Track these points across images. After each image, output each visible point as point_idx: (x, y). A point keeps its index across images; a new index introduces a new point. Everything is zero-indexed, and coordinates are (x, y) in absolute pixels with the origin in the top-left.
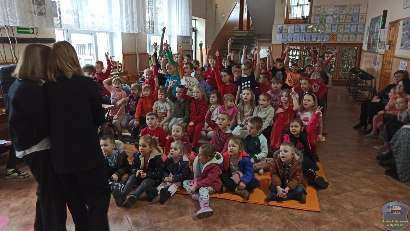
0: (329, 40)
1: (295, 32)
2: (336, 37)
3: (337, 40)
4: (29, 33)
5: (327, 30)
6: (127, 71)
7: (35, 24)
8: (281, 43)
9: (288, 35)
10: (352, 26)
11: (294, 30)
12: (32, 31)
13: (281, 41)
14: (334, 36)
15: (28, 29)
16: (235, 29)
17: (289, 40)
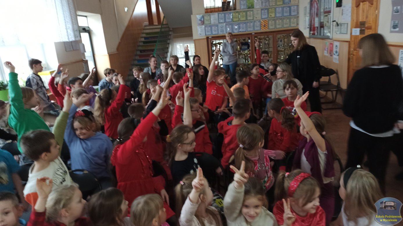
0: (261, 29)
1: (220, 22)
2: (268, 24)
3: (270, 28)
5: (256, 16)
9: (211, 26)
10: (285, 9)
11: (218, 19)
13: (205, 35)
14: (265, 23)
17: (214, 33)
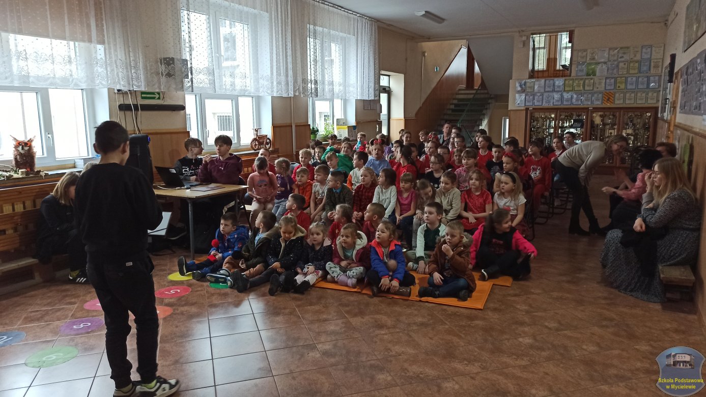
0: (602, 103)
1: (546, 90)
2: (614, 97)
3: (616, 103)
4: (154, 98)
5: (597, 86)
6: (278, 149)
7: (162, 88)
8: (523, 108)
9: (534, 95)
10: (640, 79)
11: (543, 87)
12: (157, 96)
13: (524, 105)
14: (610, 95)
15: (153, 93)
16: (458, 88)
17: (536, 103)
